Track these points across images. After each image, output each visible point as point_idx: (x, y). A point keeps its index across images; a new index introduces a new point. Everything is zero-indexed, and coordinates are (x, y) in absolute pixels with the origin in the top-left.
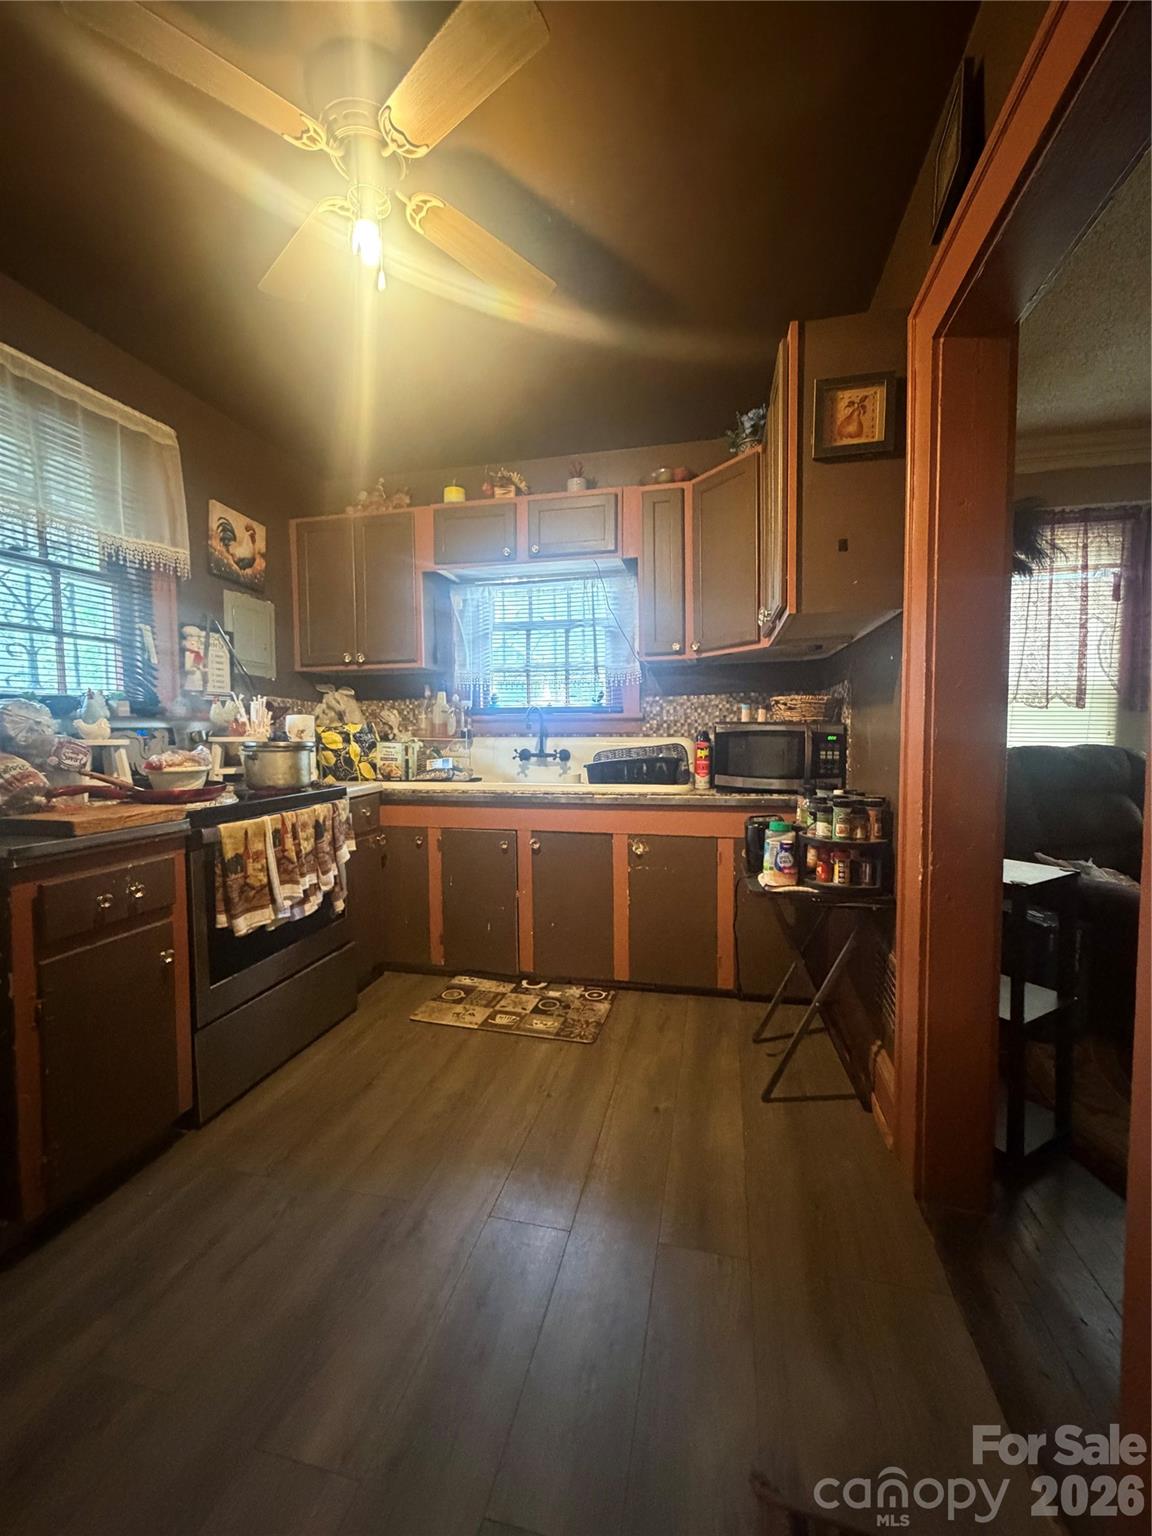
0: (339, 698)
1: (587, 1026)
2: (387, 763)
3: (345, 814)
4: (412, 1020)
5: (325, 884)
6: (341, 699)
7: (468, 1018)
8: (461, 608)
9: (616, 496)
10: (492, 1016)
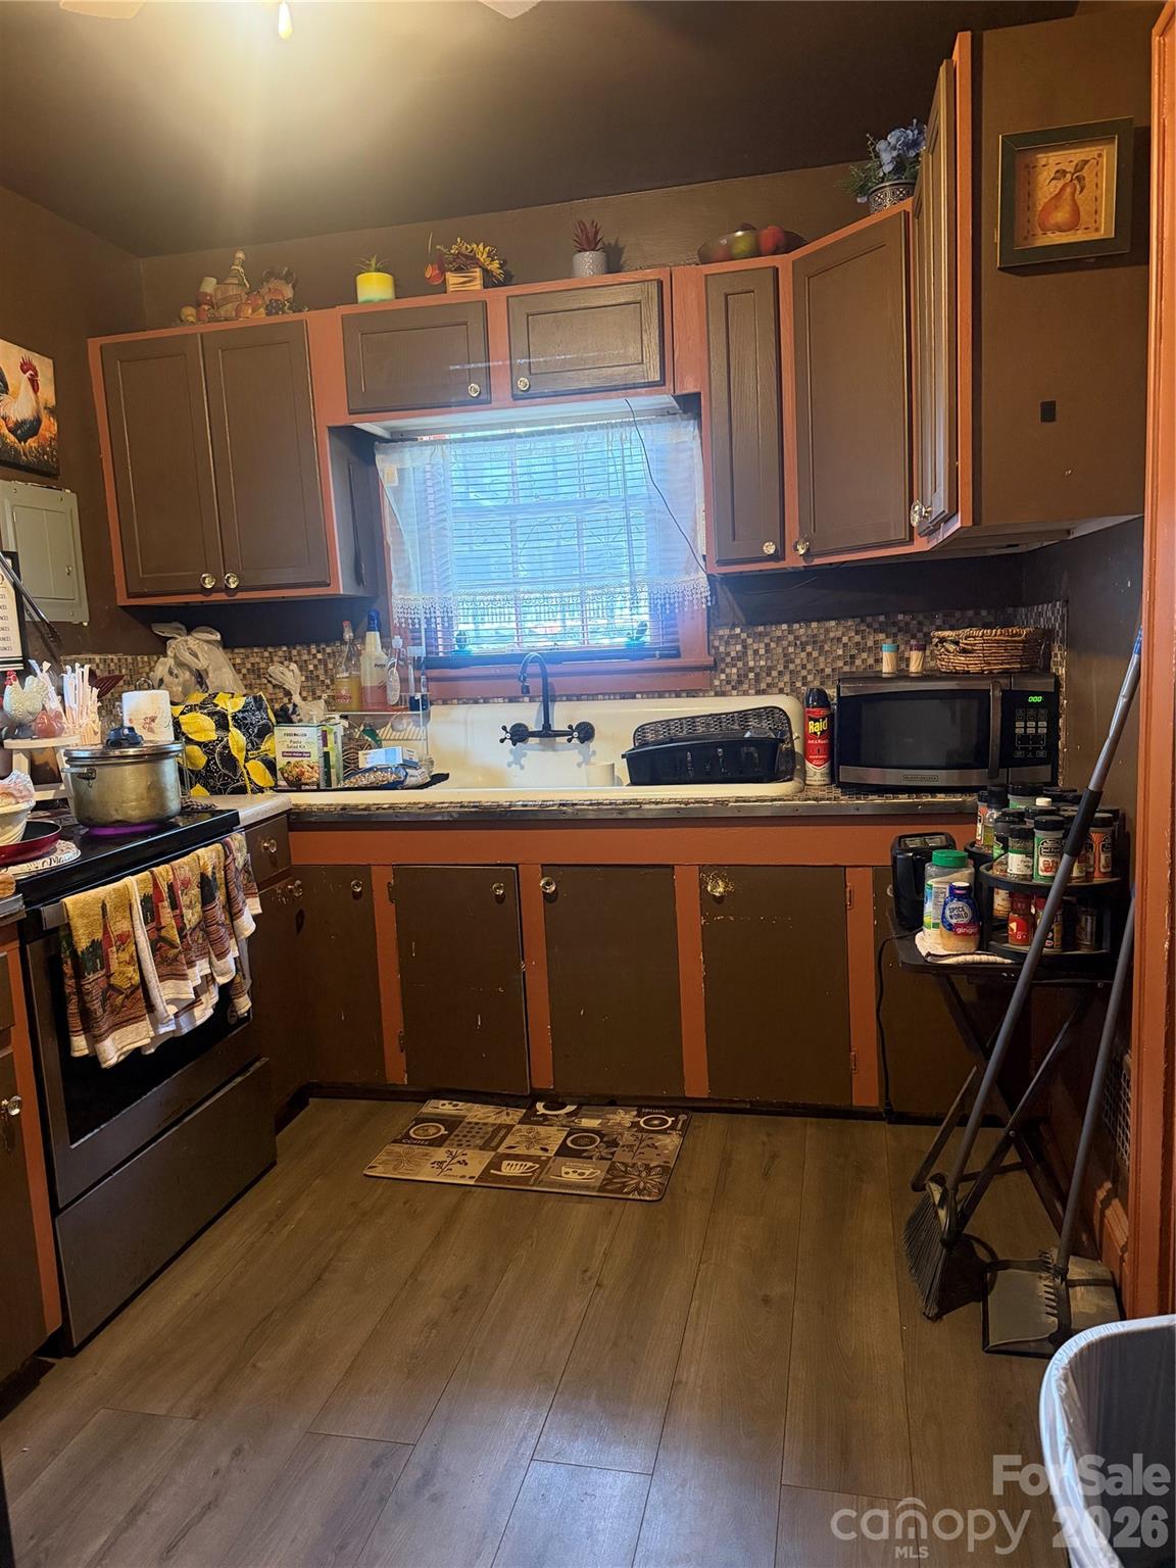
0: (195, 648)
1: (649, 1174)
2: (293, 760)
3: (241, 857)
4: (365, 1175)
5: (222, 974)
6: (199, 648)
7: (458, 1169)
8: (396, 484)
9: (660, 284)
10: (496, 1164)
